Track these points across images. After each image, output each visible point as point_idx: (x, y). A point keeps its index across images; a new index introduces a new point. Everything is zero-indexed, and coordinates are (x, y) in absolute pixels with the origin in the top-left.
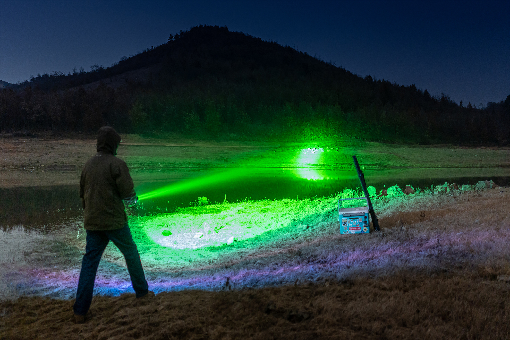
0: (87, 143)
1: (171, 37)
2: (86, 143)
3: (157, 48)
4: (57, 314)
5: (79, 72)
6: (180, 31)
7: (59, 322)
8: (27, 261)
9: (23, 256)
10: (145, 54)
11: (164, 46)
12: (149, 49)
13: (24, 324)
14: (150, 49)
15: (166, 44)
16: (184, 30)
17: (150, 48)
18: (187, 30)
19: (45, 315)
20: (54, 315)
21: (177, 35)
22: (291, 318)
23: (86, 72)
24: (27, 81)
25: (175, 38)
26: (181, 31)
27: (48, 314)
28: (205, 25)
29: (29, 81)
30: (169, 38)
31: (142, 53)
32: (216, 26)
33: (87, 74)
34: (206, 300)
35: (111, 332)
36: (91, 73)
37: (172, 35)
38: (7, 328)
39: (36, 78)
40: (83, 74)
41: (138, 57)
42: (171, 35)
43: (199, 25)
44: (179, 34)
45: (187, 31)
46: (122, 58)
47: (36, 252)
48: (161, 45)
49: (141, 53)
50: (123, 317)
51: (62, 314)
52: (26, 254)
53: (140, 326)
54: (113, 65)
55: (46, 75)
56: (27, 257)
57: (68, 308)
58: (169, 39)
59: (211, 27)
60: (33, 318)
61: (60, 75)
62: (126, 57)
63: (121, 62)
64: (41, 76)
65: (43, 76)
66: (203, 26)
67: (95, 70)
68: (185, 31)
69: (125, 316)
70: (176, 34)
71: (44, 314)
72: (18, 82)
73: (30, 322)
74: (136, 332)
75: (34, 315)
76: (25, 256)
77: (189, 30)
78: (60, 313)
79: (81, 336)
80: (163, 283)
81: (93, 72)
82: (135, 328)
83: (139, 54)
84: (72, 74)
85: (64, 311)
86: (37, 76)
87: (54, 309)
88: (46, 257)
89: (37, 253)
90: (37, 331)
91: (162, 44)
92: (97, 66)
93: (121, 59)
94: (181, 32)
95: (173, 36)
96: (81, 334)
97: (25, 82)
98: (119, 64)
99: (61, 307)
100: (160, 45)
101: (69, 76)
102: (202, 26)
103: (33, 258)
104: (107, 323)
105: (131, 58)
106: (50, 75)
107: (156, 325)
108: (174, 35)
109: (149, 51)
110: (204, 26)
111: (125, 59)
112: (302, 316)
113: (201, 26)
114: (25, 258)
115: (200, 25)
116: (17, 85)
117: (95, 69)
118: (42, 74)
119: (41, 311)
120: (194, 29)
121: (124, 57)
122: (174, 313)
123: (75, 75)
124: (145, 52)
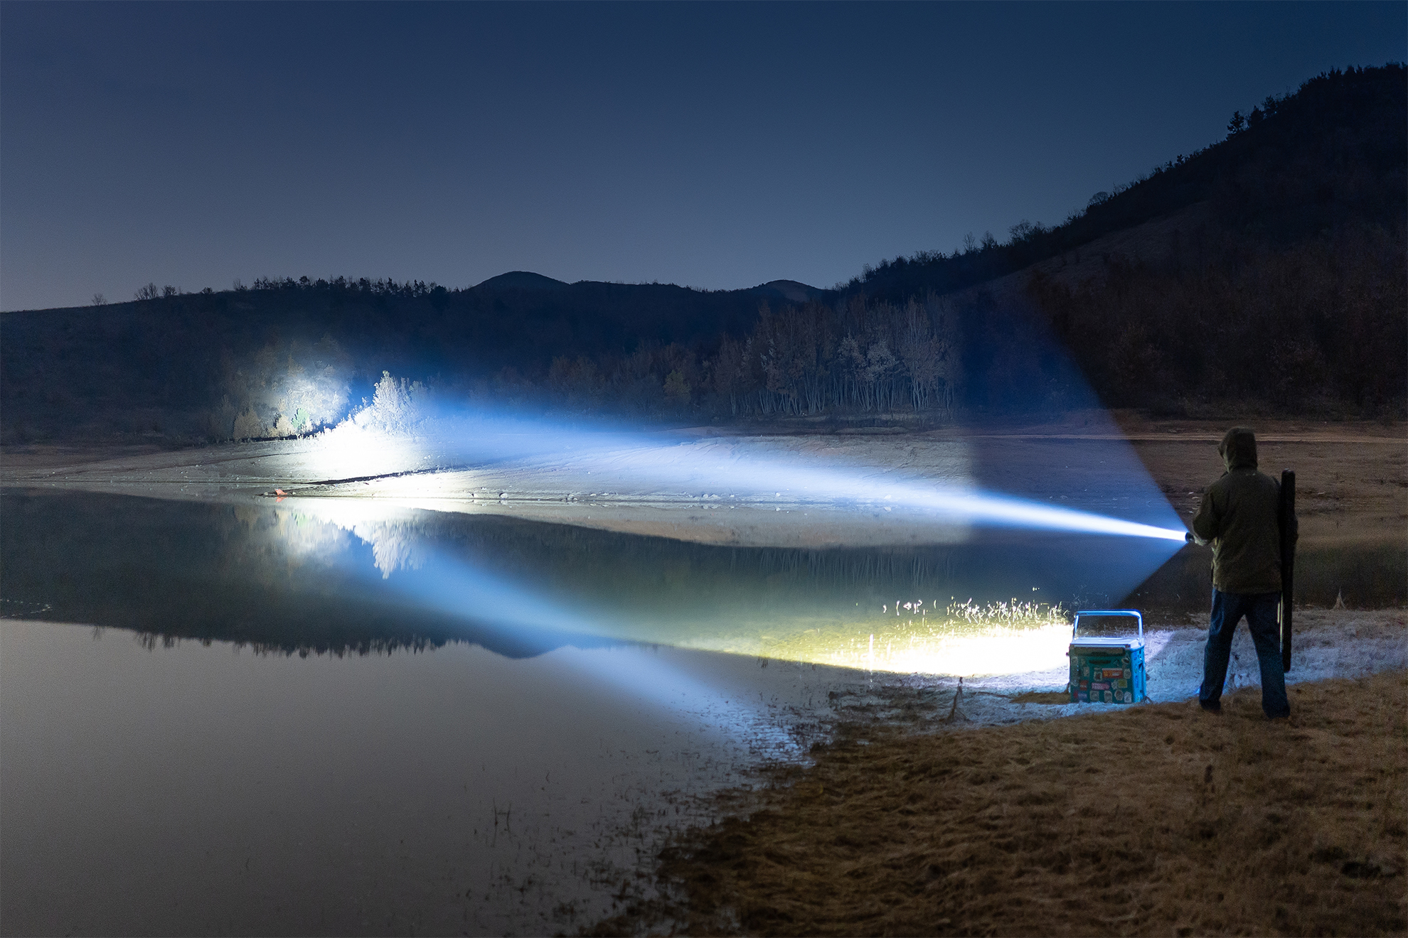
0: (998, 437)
1: (1237, 121)
2: (995, 437)
3: (1195, 158)
4: (876, 798)
5: (980, 246)
6: (1267, 98)
7: (877, 811)
8: (834, 708)
9: (828, 699)
10: (1161, 179)
11: (1216, 149)
12: (1171, 163)
13: (821, 804)
14: (1173, 164)
15: (1223, 143)
16: (1280, 94)
17: (1175, 162)
18: (1287, 94)
19: (855, 797)
20: (871, 799)
21: (1256, 113)
22: (1350, 869)
23: (999, 244)
24: (856, 280)
25: (1249, 122)
26: (1270, 99)
27: (861, 796)
28: (1351, 69)
29: (862, 280)
30: (1230, 125)
31: (1152, 179)
32: (1389, 66)
33: (1001, 249)
34: (1171, 811)
35: (966, 835)
36: (1011, 246)
37: (1241, 114)
38: (794, 806)
39: (878, 270)
40: (990, 249)
41: (1141, 188)
42: (1236, 114)
43: (1328, 71)
44: (1262, 109)
45: (1287, 97)
46: (1094, 197)
47: (850, 693)
48: (1208, 147)
49: (1148, 177)
50: (993, 818)
51: (885, 799)
52: (832, 695)
53: (1022, 834)
54: (1069, 218)
55: (900, 260)
56: (835, 701)
57: (898, 793)
58: (1230, 129)
59: (1371, 72)
60: (835, 798)
61: (934, 259)
62: (1105, 193)
63: (1091, 209)
64: (889, 265)
65: (892, 264)
66: (1343, 73)
67: (1022, 236)
68: (1283, 96)
69: (997, 818)
70: (1252, 110)
71: (854, 795)
72: (837, 285)
73: (830, 803)
74: (1010, 843)
75: (838, 795)
76: (831, 699)
77: (1294, 90)
78: (881, 797)
79: (912, 834)
80: (1091, 775)
81: (1017, 243)
82: (1010, 835)
83: (1142, 181)
84: (962, 252)
85: (888, 795)
86: (879, 266)
87: (872, 789)
88: (869, 705)
89: (853, 697)
90: (841, 817)
91: (1211, 146)
92: (1027, 227)
93: (1091, 200)
94: (1271, 104)
95: (1243, 118)
96: (913, 831)
97: (852, 283)
98: (1085, 216)
99: (885, 788)
100: (1205, 149)
101: (957, 257)
102: (1339, 72)
103: (844, 704)
104: (961, 823)
105: (1120, 194)
106: (908, 260)
107: (1053, 837)
108: (1247, 112)
109: (1171, 170)
110: (1347, 72)
111: (1102, 199)
112: (1378, 869)
113: (1335, 75)
114: (830, 702)
115: (1333, 72)
116: (833, 291)
117: (1020, 234)
118: (891, 259)
119: (850, 790)
120: (1314, 87)
121: (1100, 194)
122: (1093, 823)
123: (971, 254)
124: (1158, 175)
